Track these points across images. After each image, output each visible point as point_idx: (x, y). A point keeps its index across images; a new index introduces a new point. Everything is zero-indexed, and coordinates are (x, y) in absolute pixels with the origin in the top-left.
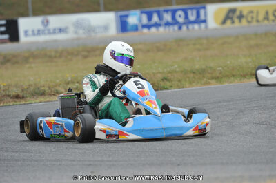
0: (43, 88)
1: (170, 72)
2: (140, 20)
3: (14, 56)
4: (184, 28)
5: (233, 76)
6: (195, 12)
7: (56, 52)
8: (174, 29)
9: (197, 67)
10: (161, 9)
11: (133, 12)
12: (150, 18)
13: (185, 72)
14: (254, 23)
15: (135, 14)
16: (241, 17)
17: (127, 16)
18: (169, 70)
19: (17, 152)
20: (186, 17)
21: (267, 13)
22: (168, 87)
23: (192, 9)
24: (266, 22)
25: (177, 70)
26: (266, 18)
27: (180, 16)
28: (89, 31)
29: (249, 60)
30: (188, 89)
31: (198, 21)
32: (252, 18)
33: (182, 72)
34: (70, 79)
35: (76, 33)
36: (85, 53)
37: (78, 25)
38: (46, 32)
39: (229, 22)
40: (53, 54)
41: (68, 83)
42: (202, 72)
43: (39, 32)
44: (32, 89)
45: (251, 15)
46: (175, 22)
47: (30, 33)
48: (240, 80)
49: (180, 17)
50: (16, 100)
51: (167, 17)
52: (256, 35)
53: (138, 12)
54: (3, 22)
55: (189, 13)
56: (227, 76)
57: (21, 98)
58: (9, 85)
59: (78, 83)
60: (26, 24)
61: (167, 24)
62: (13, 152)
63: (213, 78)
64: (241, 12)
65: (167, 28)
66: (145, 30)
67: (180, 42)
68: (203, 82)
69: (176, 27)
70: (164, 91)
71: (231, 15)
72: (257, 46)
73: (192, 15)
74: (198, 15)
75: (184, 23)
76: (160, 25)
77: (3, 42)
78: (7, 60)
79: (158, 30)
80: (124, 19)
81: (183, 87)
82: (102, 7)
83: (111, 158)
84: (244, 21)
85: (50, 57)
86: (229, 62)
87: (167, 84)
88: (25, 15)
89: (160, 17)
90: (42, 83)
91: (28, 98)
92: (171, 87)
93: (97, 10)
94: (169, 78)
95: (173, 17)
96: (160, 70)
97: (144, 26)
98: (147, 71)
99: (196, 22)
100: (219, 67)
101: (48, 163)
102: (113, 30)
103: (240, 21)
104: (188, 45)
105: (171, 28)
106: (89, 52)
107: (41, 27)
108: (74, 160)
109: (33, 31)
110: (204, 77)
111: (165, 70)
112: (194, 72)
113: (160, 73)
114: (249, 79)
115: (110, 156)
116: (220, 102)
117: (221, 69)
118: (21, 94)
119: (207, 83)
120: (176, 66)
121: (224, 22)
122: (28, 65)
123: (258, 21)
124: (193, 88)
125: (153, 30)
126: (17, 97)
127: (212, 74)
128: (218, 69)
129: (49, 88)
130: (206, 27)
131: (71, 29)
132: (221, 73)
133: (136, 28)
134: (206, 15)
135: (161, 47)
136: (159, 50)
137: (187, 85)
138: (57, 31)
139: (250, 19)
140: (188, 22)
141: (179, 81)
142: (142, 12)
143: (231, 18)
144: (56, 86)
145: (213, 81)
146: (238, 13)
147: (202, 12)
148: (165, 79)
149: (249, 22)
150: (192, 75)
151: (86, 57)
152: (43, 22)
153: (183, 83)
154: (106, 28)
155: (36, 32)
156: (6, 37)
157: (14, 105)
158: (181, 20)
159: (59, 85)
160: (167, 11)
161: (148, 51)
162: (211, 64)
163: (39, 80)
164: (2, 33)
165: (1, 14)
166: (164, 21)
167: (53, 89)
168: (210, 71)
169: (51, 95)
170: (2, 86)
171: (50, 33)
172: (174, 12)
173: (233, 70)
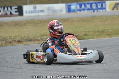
0: (31, 38)
1: (88, 32)
2: (76, 7)
3: (20, 22)
4: (96, 11)
5: (116, 34)
6: (100, 4)
7: (39, 21)
9: (100, 29)
10: (86, 2)
12: (81, 7)
13: (95, 32)
15: (74, 5)
17: (70, 5)
18: (87, 30)
19: (16, 68)
20: (97, 6)
23: (99, 3)
25: (91, 30)
27: (94, 6)
28: (54, 12)
30: (96, 40)
33: (93, 31)
34: (43, 34)
35: (48, 12)
37: (49, 9)
38: (35, 12)
39: (115, 9)
40: (37, 22)
41: (42, 36)
42: (102, 32)
43: (32, 12)
44: (26, 38)
46: (92, 8)
47: (28, 12)
50: (18, 43)
51: (88, 6)
53: (75, 4)
54: (16, 7)
55: (98, 4)
56: (113, 34)
57: (20, 42)
58: (16, 36)
59: (47, 36)
60: (26, 8)
61: (88, 9)
63: (107, 35)
65: (88, 11)
66: (79, 12)
67: (93, 17)
69: (92, 11)
70: (85, 40)
71: (116, 6)
73: (99, 5)
74: (102, 5)
75: (96, 9)
76: (85, 10)
77: (16, 16)
78: (17, 24)
79: (84, 12)
80: (69, 7)
81: (94, 39)
82: (60, 1)
86: (114, 28)
87: (86, 37)
88: (26, 4)
89: (85, 6)
90: (31, 35)
91: (24, 42)
92: (88, 38)
94: (87, 34)
95: (91, 6)
96: (84, 30)
97: (78, 10)
98: (78, 31)
99: (101, 8)
100: (110, 30)
102: (64, 12)
104: (97, 19)
105: (90, 11)
107: (33, 9)
108: (41, 73)
109: (29, 11)
110: (103, 34)
111: (86, 31)
112: (99, 32)
113: (83, 32)
116: (110, 46)
117: (111, 30)
118: (21, 40)
119: (104, 37)
121: (113, 9)
122: (25, 27)
124: (98, 39)
125: (82, 12)
126: (19, 41)
128: (110, 31)
129: (34, 38)
130: (105, 11)
131: (46, 11)
132: (111, 32)
133: (74, 11)
134: (105, 5)
135: (85, 20)
136: (84, 21)
138: (40, 11)
140: (97, 9)
141: (92, 36)
142: (77, 4)
143: (117, 7)
144: (36, 37)
145: (107, 36)
148: (85, 35)
150: (97, 33)
152: (34, 8)
153: (94, 36)
154: (61, 11)
155: (30, 12)
156: (17, 13)
157: (17, 45)
158: (94, 8)
159: (38, 37)
160: (88, 4)
161: (79, 21)
162: (107, 28)
163: (29, 34)
164: (16, 12)
165: (16, 3)
166: (87, 8)
167: (35, 38)
168: (106, 32)
169: (34, 41)
170: (12, 36)
171: (36, 12)
172: (91, 4)
173: (116, 31)
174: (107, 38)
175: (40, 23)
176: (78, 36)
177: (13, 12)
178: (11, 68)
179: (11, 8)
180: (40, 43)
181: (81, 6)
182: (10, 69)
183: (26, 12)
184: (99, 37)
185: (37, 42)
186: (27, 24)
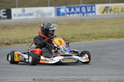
0: (19, 40)
1: (75, 35)
2: (66, 11)
3: (8, 25)
4: (85, 15)
5: (103, 37)
7: (27, 24)
8: (81, 15)
9: (87, 32)
10: (75, 6)
11: (63, 7)
13: (82, 35)
14: (117, 13)
15: (64, 8)
16: (111, 10)
17: (60, 9)
18: (75, 33)
19: (4, 68)
20: (86, 10)
21: (122, 9)
22: (74, 41)
23: (89, 6)
24: (122, 13)
25: (79, 34)
26: (122, 11)
27: (84, 9)
28: (43, 15)
29: (111, 30)
30: (82, 42)
31: (92, 12)
32: (116, 11)
33: (80, 35)
34: (31, 37)
35: (37, 15)
37: (38, 12)
39: (105, 12)
40: (25, 25)
41: (30, 38)
42: (89, 35)
43: (20, 15)
44: (14, 40)
45: (115, 10)
46: (81, 12)
47: (16, 15)
48: (106, 39)
53: (65, 7)
54: (5, 10)
56: (100, 37)
58: (4, 39)
61: (78, 13)
63: (93, 38)
64: (111, 8)
65: (78, 14)
66: (68, 15)
68: (89, 39)
69: (82, 14)
70: (72, 43)
71: (106, 9)
72: (116, 24)
73: (89, 9)
74: (92, 9)
75: (85, 13)
76: (74, 13)
77: (4, 19)
78: (5, 27)
79: (73, 15)
80: (58, 10)
81: (80, 42)
82: (49, 4)
84: (112, 12)
85: (24, 26)
86: (101, 31)
87: (74, 40)
88: (15, 7)
89: (75, 10)
90: (19, 38)
91: (12, 45)
92: (75, 41)
93: (46, 6)
94: (74, 37)
95: (81, 10)
96: (71, 34)
97: (67, 13)
98: (65, 34)
100: (97, 33)
103: (110, 12)
104: (85, 22)
105: (80, 14)
107: (21, 13)
108: (28, 72)
109: (18, 14)
110: (90, 37)
111: (74, 34)
114: (110, 38)
117: (97, 34)
118: (9, 43)
119: (91, 40)
121: (103, 12)
122: (14, 30)
123: (118, 12)
125: (72, 15)
126: (7, 44)
127: (93, 36)
130: (95, 14)
131: (35, 14)
132: (97, 35)
133: (64, 14)
134: (95, 9)
136: (72, 24)
137: (82, 40)
138: (28, 15)
139: (115, 11)
140: (87, 12)
141: (79, 39)
142: (67, 7)
143: (107, 11)
145: (94, 39)
146: (109, 9)
147: (93, 8)
148: (73, 38)
149: (114, 13)
150: (84, 36)
152: (22, 11)
154: (50, 14)
155: (19, 15)
156: (6, 16)
158: (84, 11)
159: (26, 39)
160: (78, 7)
161: (68, 25)
162: (94, 32)
163: (17, 37)
164: (4, 15)
165: (4, 6)
166: (77, 11)
167: (23, 41)
168: (93, 35)
169: (22, 43)
170: (1, 39)
171: (25, 15)
172: (81, 7)
173: (103, 34)
174: (93, 41)
175: (29, 26)
176: (65, 39)
177: (1, 15)
180: (28, 45)
181: (70, 10)
183: (15, 15)
185: (25, 45)
186: (16, 27)
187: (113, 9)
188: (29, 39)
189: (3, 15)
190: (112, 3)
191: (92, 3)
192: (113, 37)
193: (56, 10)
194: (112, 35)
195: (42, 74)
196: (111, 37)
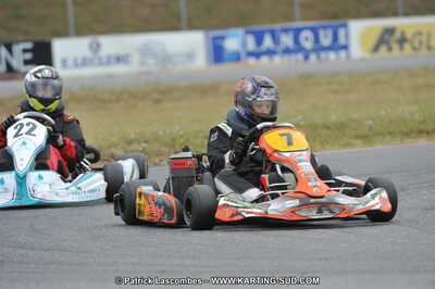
2: (244, 44)
4: (313, 57)
5: (390, 133)
6: (330, 33)
7: (112, 92)
8: (297, 59)
9: (333, 119)
10: (278, 26)
11: (233, 31)
12: (259, 41)
13: (314, 127)
14: (424, 51)
15: (236, 35)
16: (402, 41)
17: (223, 38)
19: (48, 249)
20: (317, 40)
23: (325, 28)
25: (302, 123)
27: (307, 39)
28: (164, 61)
29: (415, 108)
31: (336, 46)
32: (421, 42)
33: (309, 126)
34: (132, 137)
35: (142, 63)
36: (156, 96)
37: (145, 51)
38: (96, 62)
39: (383, 49)
40: (106, 96)
41: (130, 143)
42: (341, 127)
43: (85, 62)
45: (418, 38)
46: (298, 48)
47: (70, 62)
48: (402, 140)
49: (307, 41)
51: (287, 40)
52: (426, 69)
53: (240, 31)
54: (29, 45)
55: (322, 33)
56: (380, 134)
59: (146, 142)
61: (287, 51)
62: (43, 250)
63: (358, 137)
64: (403, 34)
65: (286, 57)
66: (252, 61)
67: (306, 79)
68: (342, 143)
69: (300, 57)
71: (386, 37)
73: (327, 36)
74: (335, 36)
75: (314, 50)
76: (274, 53)
79: (271, 60)
80: (218, 42)
82: (184, 23)
83: (197, 262)
84: (407, 47)
85: (102, 100)
86: (383, 113)
88: (63, 34)
89: (276, 40)
95: (296, 41)
97: (250, 54)
99: (332, 48)
100: (369, 119)
101: (98, 268)
102: (201, 60)
103: (401, 48)
104: (318, 84)
105: (293, 57)
106: (162, 93)
107: (87, 53)
108: (138, 265)
109: (75, 60)
110: (343, 134)
112: (328, 128)
114: (416, 138)
115: (194, 259)
117: (370, 122)
119: (348, 145)
120: (300, 117)
121: (376, 49)
123: (429, 48)
124: (328, 152)
125: (265, 60)
127: (356, 130)
128: (367, 123)
129: (101, 150)
130: (348, 57)
131: (136, 58)
132: (370, 128)
133: (237, 57)
134: (347, 36)
137: (318, 147)
138: (112, 60)
139: (416, 44)
140: (319, 48)
142: (247, 32)
143: (388, 43)
144: (110, 147)
145: (359, 142)
146: (397, 35)
147: (342, 32)
149: (414, 48)
150: (324, 132)
151: (158, 101)
152: (91, 47)
153: (312, 143)
154: (190, 56)
155: (79, 62)
158: (308, 45)
159: (115, 145)
160: (286, 31)
162: (356, 116)
164: (27, 62)
165: (26, 33)
166: (282, 47)
167: (106, 152)
168: (353, 126)
171: (101, 63)
172: (297, 32)
173: (390, 123)
174: (357, 150)
175: (118, 101)
177: (17, 63)
178: (33, 248)
179: (9, 47)
182: (30, 253)
183: (64, 62)
184: (328, 146)
187: (409, 35)
188: (125, 146)
189: (22, 63)
190: (406, 14)
191: (335, 17)
192: (428, 133)
193: (211, 41)
194: (422, 127)
195: (192, 269)
196: (420, 132)
